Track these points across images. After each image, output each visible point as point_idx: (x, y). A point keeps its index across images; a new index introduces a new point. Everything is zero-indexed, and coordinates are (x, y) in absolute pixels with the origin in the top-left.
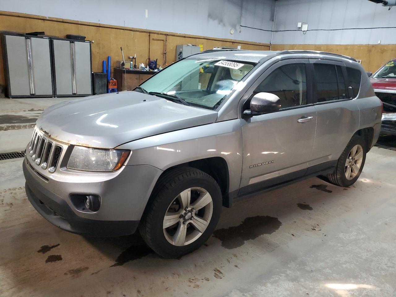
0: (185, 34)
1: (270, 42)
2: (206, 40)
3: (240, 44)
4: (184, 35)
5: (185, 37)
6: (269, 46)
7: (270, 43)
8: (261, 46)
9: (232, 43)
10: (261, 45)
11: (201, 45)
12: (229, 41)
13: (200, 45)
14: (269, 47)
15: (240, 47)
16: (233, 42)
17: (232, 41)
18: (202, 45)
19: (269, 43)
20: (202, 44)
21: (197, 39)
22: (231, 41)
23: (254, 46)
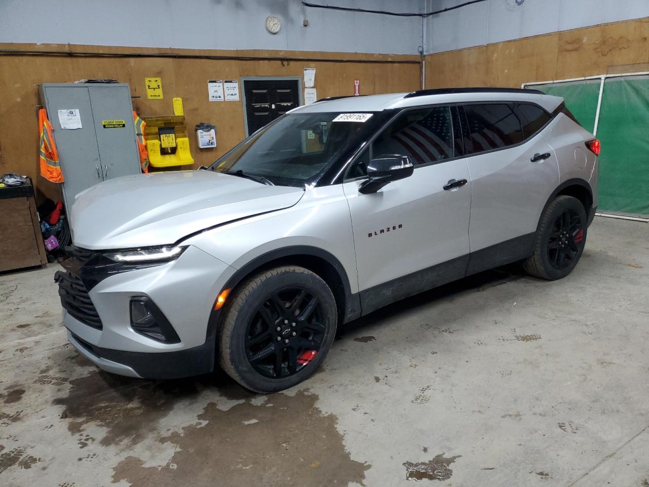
0: (69, 45)
1: (420, 49)
2: (171, 60)
3: (312, 64)
4: (67, 50)
5: (70, 55)
6: (419, 63)
7: (421, 53)
8: (390, 65)
9: (279, 62)
10: (390, 60)
11: (153, 79)
12: (266, 56)
13: (147, 80)
14: (417, 66)
15: (314, 72)
16: (282, 60)
17: (281, 55)
18: (159, 79)
19: (419, 54)
20: (159, 74)
21: (132, 60)
22: (278, 56)
23: (363, 64)
